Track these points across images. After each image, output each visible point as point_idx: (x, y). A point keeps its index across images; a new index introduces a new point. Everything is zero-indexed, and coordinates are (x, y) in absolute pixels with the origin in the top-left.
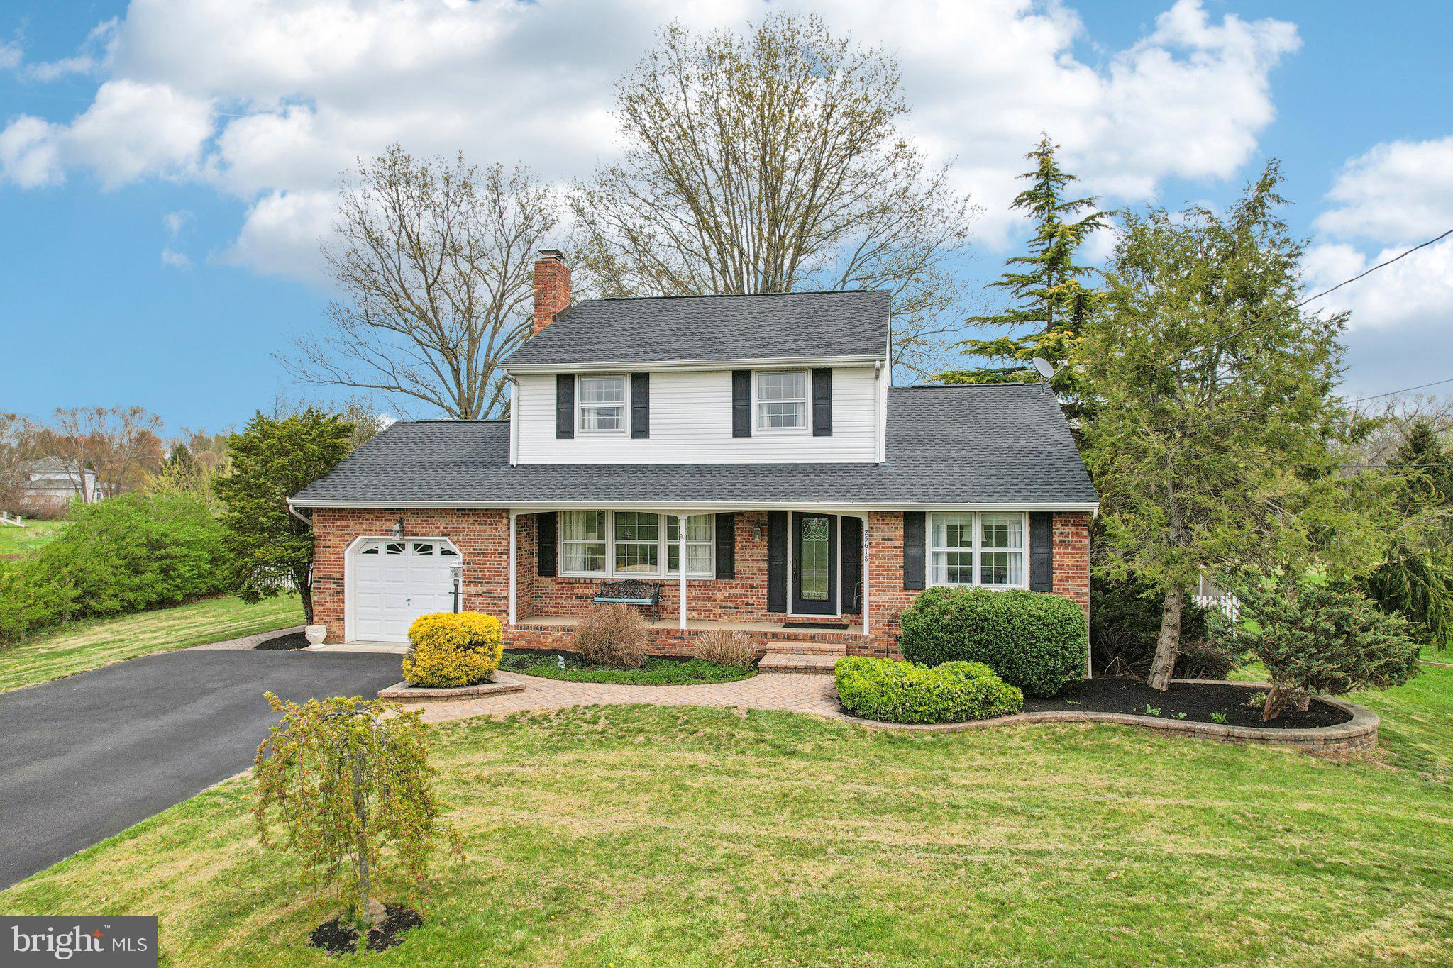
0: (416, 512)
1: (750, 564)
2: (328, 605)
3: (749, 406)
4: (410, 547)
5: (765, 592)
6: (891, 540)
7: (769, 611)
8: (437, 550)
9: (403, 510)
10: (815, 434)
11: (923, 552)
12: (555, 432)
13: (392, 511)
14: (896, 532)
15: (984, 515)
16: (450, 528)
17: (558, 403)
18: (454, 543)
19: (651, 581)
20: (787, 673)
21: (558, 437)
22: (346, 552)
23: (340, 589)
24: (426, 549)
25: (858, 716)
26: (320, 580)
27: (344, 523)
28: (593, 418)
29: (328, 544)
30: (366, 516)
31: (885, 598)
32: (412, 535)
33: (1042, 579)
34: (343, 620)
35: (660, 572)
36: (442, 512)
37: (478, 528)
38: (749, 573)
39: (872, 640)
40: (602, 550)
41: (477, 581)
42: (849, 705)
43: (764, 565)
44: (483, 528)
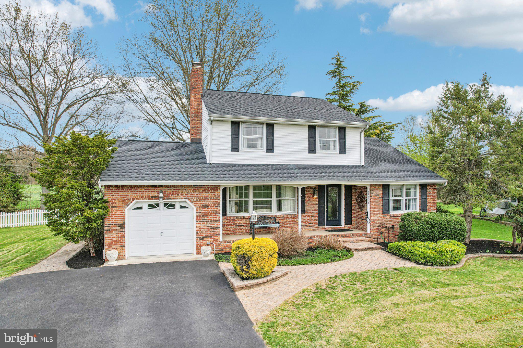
0: (169, 187)
1: (311, 206)
2: (115, 239)
3: (315, 141)
4: (162, 205)
5: (317, 218)
6: (378, 195)
7: (318, 225)
8: (177, 206)
9: (162, 186)
10: (340, 153)
11: (389, 200)
12: (230, 148)
13: (155, 186)
14: (380, 192)
16: (189, 195)
17: (232, 135)
18: (192, 202)
19: (271, 216)
21: (232, 151)
22: (126, 210)
23: (122, 230)
24: (172, 206)
26: (109, 225)
27: (126, 194)
28: (246, 142)
29: (114, 205)
30: (140, 189)
31: (376, 218)
32: (167, 199)
33: (424, 208)
34: (124, 246)
35: (274, 212)
36: (185, 187)
37: (204, 194)
38: (311, 210)
40: (246, 203)
41: (204, 221)
43: (317, 207)
44: (207, 194)
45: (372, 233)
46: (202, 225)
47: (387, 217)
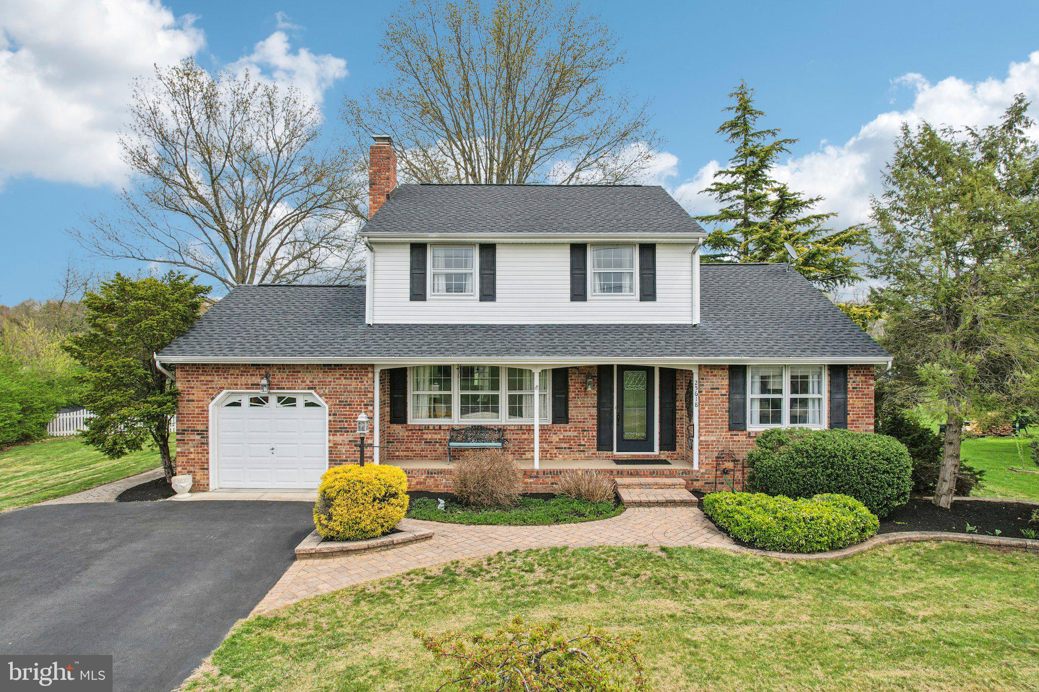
0: (282, 367)
1: (582, 410)
2: (192, 456)
3: (585, 274)
4: (273, 400)
5: (595, 434)
6: (718, 389)
7: (598, 450)
8: (300, 402)
9: (268, 365)
10: (641, 300)
11: (745, 399)
12: (408, 295)
13: (258, 366)
14: (723, 382)
15: (793, 367)
16: (316, 382)
17: (411, 269)
18: (320, 396)
19: (495, 426)
20: (649, 507)
21: (411, 300)
22: (210, 406)
23: (204, 440)
24: (291, 401)
25: (758, 548)
26: (183, 432)
27: (209, 378)
28: (442, 282)
29: (191, 397)
30: (231, 371)
31: (714, 438)
32: (278, 389)
33: (839, 418)
34: (207, 469)
35: (503, 418)
36: (308, 367)
37: (344, 382)
38: (581, 418)
39: (702, 474)
40: (448, 400)
41: (343, 430)
42: (746, 538)
43: (594, 411)
44: (348, 382)
45: (702, 471)
46: (339, 438)
47: (741, 437)
